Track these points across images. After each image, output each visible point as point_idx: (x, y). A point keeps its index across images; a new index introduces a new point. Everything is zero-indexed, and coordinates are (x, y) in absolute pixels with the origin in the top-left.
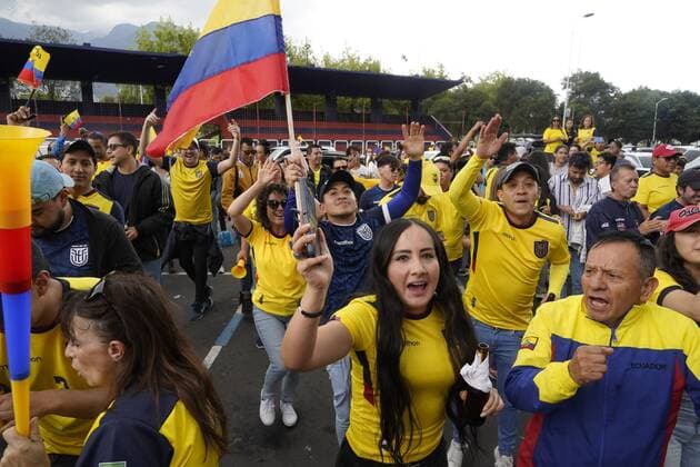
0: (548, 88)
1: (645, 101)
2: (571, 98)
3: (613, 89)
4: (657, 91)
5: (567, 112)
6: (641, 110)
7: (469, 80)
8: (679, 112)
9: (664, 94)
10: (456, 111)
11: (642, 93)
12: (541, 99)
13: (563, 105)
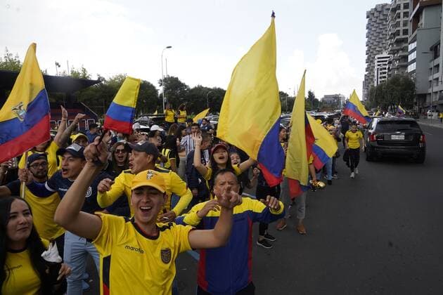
0: (152, 85)
1: (202, 92)
2: (165, 91)
3: (186, 86)
4: (206, 88)
5: (165, 99)
6: (201, 97)
7: (104, 79)
8: (217, 99)
9: (209, 89)
10: (97, 100)
11: (199, 89)
12: (149, 91)
13: (161, 95)
